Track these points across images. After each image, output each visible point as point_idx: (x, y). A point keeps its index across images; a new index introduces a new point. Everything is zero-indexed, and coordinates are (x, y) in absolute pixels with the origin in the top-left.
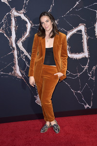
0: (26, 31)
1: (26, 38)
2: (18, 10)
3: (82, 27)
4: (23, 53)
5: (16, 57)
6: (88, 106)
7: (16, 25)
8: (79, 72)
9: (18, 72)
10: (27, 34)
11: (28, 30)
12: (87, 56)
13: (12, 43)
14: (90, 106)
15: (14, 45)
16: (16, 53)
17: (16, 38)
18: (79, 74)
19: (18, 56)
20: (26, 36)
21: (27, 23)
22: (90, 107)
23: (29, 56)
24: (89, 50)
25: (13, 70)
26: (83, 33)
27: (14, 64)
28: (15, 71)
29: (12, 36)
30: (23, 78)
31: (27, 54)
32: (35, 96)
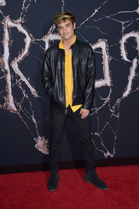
0: (24, 48)
1: (23, 58)
2: (13, 18)
3: (102, 44)
4: (19, 77)
5: (9, 83)
6: (108, 154)
7: (11, 40)
8: (98, 107)
9: (11, 104)
10: (26, 51)
11: (27, 46)
12: (109, 84)
13: (4, 64)
14: (112, 154)
16: (9, 77)
17: (10, 57)
18: (97, 109)
19: (13, 81)
20: (23, 55)
21: (25, 36)
22: (112, 156)
23: (27, 83)
24: (112, 76)
25: (4, 101)
26: (104, 52)
27: (6, 94)
28: (8, 103)
29: (4, 55)
30: (18, 113)
31: (24, 79)
32: (35, 139)
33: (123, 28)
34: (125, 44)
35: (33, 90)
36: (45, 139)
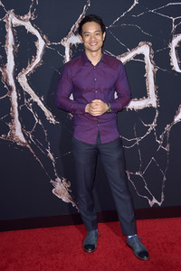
0: (35, 55)
1: (34, 69)
2: (19, 14)
3: (144, 49)
4: (28, 96)
5: (15, 104)
6: (155, 201)
7: (16, 43)
8: (139, 136)
9: (18, 133)
10: (38, 60)
11: (40, 52)
12: (154, 105)
13: (7, 78)
14: (159, 201)
15: (11, 82)
16: (14, 96)
17: (15, 67)
18: (138, 140)
19: (20, 102)
20: (34, 65)
21: (36, 39)
22: (160, 204)
23: (40, 103)
24: (159, 93)
25: (8, 129)
26: (147, 60)
27: (10, 119)
28: (13, 132)
29: (8, 65)
30: (28, 146)
31: (36, 99)
32: (52, 181)
33: (174, 27)
34: (176, 48)
35: (48, 114)
36: (67, 181)
